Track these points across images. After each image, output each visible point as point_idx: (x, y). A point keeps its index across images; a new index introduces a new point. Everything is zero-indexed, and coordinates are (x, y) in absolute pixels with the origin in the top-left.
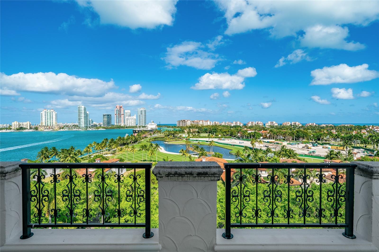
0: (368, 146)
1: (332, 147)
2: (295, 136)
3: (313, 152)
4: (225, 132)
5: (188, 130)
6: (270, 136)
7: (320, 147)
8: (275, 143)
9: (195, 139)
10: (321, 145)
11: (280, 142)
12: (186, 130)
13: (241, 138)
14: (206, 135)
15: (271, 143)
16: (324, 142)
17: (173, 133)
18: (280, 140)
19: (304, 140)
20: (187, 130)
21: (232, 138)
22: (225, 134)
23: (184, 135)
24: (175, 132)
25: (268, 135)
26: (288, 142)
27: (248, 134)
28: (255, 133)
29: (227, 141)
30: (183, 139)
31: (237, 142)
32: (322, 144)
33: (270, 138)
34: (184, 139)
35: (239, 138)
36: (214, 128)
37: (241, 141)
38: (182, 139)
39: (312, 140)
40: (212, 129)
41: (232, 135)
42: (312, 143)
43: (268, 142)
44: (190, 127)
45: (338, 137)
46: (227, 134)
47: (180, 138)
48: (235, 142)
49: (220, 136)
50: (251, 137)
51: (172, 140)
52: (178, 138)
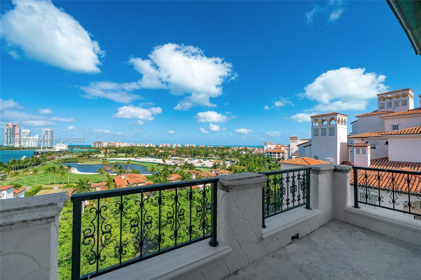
0: (232, 159)
1: (214, 161)
2: (193, 154)
3: (204, 165)
4: (141, 152)
5: (104, 151)
6: (176, 154)
7: (208, 161)
8: (180, 160)
9: (112, 159)
10: (208, 159)
11: (183, 159)
12: (103, 151)
13: (154, 157)
14: (124, 155)
15: (177, 159)
16: (210, 157)
17: (87, 153)
18: (183, 158)
19: (198, 157)
20: (103, 150)
21: (147, 157)
22: (140, 153)
23: (100, 156)
24: (91, 153)
25: (175, 154)
26: (188, 159)
27: (160, 153)
28: (165, 152)
29: (142, 160)
31: (151, 160)
32: (209, 159)
33: (176, 156)
34: (100, 160)
35: (152, 157)
36: (131, 149)
37: (154, 159)
38: (98, 159)
39: (203, 157)
40: (129, 150)
41: (147, 155)
42: (203, 159)
43: (175, 159)
44: (107, 148)
45: (217, 154)
46: (143, 154)
47: (96, 158)
48: (150, 160)
49: (136, 155)
50: (162, 156)
51: (87, 161)
52: (94, 158)
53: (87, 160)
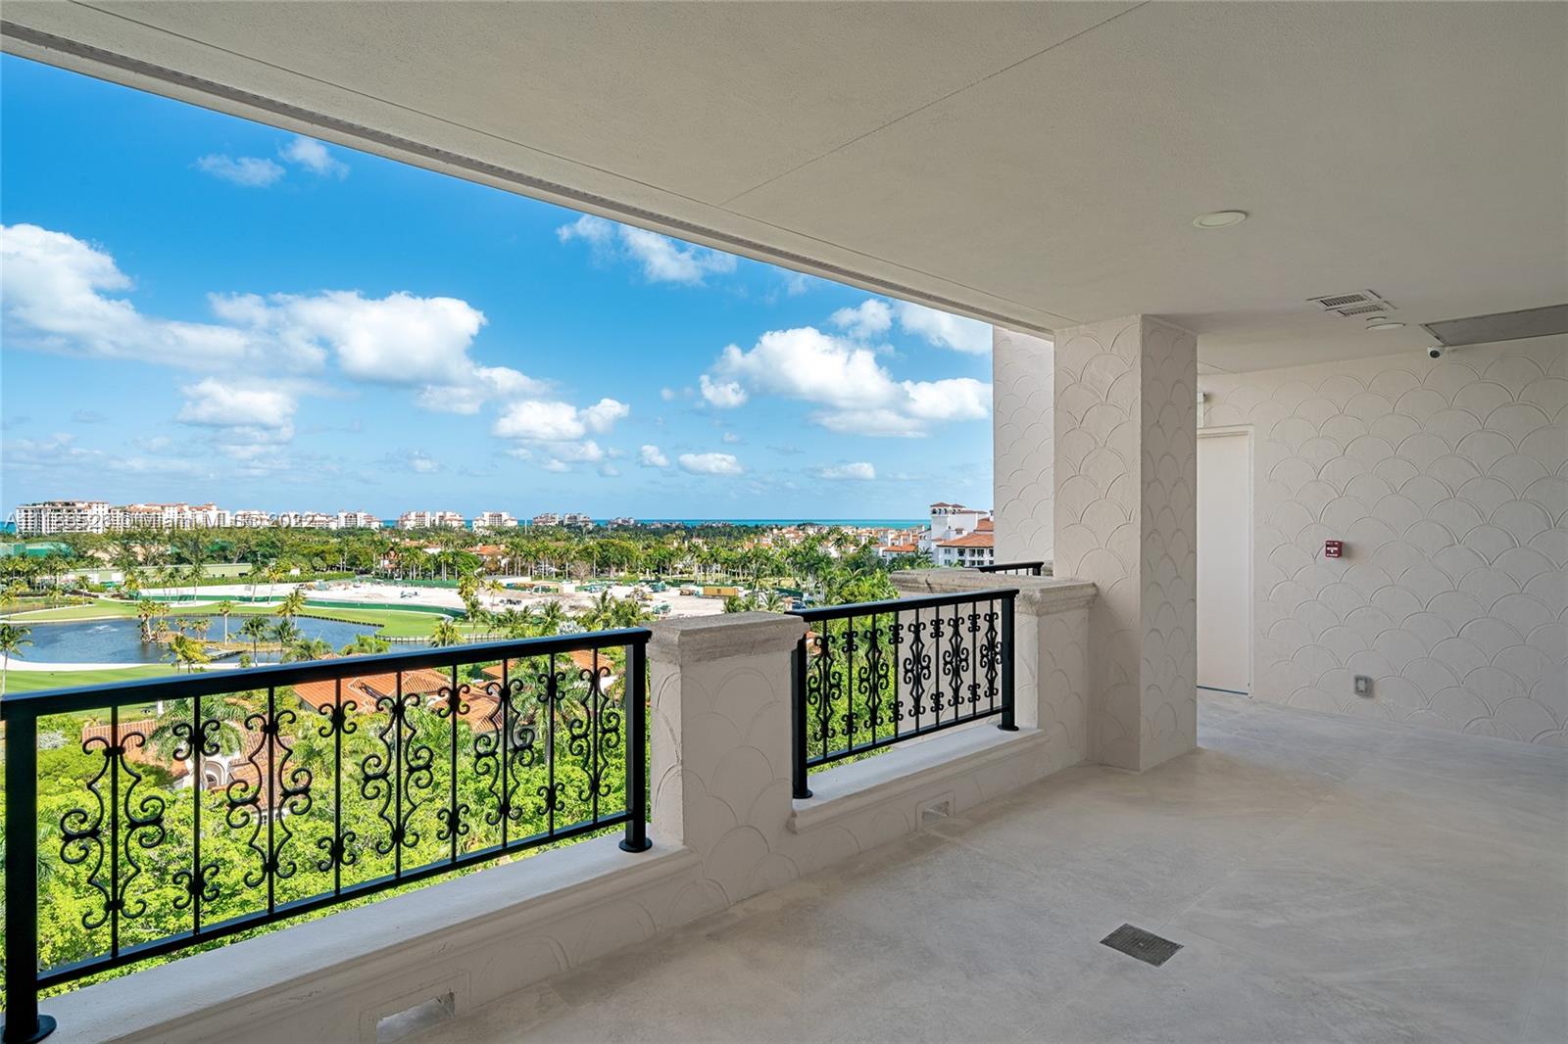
1: (705, 591)
2: (597, 564)
3: (665, 608)
4: (321, 555)
5: (115, 550)
6: (511, 565)
7: (674, 591)
8: (537, 590)
9: (173, 592)
10: (673, 585)
11: (552, 585)
12: (106, 551)
13: (401, 573)
14: (233, 570)
15: (523, 588)
16: (678, 576)
17: (23, 566)
18: (546, 578)
19: (622, 574)
20: (110, 549)
21: (357, 577)
22: (318, 562)
23: (95, 578)
24: (48, 563)
25: (504, 562)
26: (577, 583)
27: (428, 560)
28: (455, 554)
29: (339, 592)
30: (97, 597)
31: (390, 593)
32: (676, 584)
33: (511, 569)
34: (102, 597)
35: (386, 577)
36: (264, 538)
37: (410, 590)
38: (90, 595)
39: (645, 573)
40: (258, 545)
41: (356, 567)
42: (648, 582)
43: (509, 586)
44: (130, 536)
45: (716, 561)
46: (331, 563)
47: (80, 591)
48: (380, 596)
49: (295, 572)
50: (438, 571)
51: (26, 605)
52: (65, 592)
53: (27, 602)
